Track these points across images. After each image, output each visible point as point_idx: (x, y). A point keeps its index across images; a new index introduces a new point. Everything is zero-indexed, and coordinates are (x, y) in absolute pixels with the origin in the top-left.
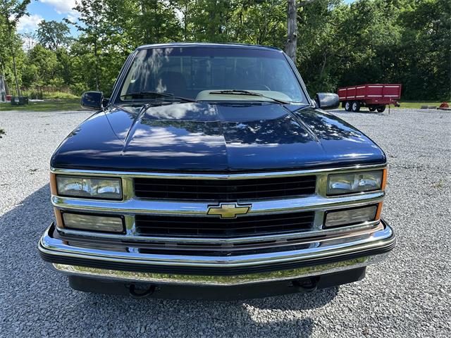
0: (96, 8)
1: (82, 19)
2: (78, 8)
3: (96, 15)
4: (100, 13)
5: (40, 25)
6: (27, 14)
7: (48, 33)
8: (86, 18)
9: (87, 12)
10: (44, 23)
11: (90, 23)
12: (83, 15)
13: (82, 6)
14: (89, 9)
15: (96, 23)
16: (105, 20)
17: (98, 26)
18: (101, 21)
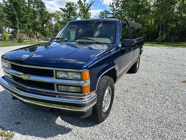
0: (117, 5)
1: (111, 10)
2: (110, 6)
3: (117, 7)
4: (118, 6)
5: (100, 13)
6: (90, 10)
7: (102, 15)
8: (112, 9)
9: (113, 7)
10: (101, 12)
11: (114, 11)
12: (111, 8)
13: (112, 5)
14: (114, 5)
15: (116, 10)
16: (120, 9)
17: (117, 12)
18: (118, 10)
